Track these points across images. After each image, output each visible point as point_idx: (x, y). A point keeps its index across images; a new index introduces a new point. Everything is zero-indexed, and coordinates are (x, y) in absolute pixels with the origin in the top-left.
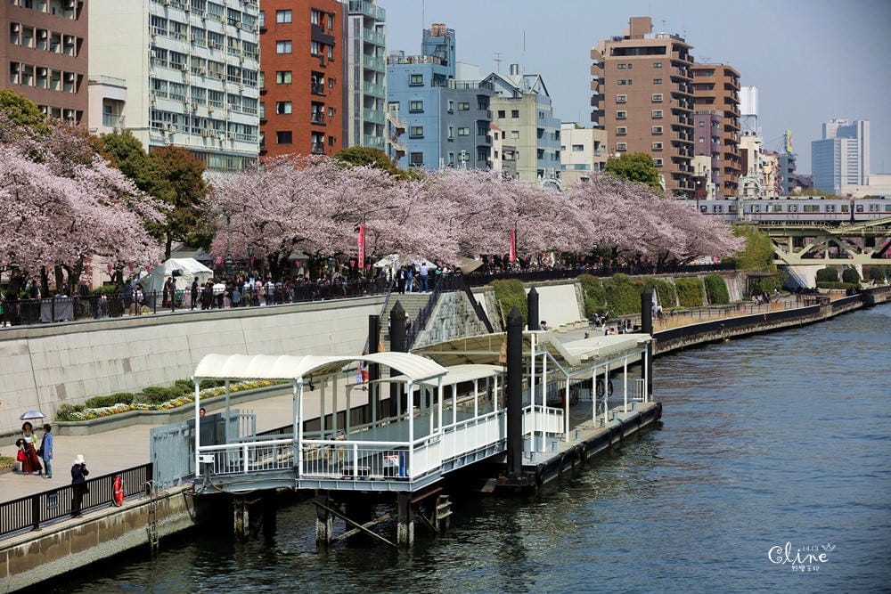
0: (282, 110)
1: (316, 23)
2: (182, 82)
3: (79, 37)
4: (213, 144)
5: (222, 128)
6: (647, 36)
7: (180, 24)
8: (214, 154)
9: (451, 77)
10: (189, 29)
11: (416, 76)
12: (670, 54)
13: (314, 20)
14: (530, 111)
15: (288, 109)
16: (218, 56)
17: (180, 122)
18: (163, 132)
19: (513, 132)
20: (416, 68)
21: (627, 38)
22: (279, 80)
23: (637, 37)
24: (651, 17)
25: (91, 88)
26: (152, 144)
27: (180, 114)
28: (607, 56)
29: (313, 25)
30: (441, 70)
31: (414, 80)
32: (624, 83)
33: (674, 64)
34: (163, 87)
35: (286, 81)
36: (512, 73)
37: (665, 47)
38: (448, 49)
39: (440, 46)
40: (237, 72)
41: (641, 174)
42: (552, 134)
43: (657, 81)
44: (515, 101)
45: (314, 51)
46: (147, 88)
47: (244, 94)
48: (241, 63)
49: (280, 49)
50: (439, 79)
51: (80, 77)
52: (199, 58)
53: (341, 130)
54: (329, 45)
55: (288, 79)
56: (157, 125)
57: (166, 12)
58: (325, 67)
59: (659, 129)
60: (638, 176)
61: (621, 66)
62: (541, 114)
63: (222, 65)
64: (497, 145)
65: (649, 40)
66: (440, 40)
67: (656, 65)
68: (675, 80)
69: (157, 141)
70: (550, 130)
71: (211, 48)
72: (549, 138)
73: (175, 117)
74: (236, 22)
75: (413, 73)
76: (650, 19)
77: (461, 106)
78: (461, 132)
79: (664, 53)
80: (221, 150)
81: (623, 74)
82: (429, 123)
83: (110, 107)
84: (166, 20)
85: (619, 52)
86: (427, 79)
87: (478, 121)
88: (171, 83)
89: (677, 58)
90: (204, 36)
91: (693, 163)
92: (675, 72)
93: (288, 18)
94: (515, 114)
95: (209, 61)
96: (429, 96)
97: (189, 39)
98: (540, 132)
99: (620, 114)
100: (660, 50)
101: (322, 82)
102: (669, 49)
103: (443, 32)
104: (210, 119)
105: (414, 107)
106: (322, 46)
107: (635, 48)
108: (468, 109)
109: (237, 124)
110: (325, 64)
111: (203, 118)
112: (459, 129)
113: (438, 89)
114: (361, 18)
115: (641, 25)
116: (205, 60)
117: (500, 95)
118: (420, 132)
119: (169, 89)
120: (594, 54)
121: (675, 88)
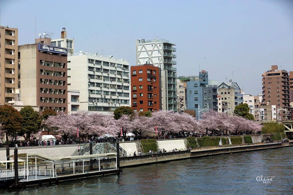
0: (141, 95)
1: (149, 73)
2: (100, 90)
3: (64, 81)
4: (112, 105)
5: (116, 101)
6: (275, 70)
7: (99, 76)
8: (113, 107)
9: (207, 84)
10: (103, 77)
11: (196, 84)
12: (281, 75)
13: (149, 72)
14: (233, 92)
15: (142, 95)
16: (113, 83)
17: (100, 100)
18: (93, 103)
19: (229, 98)
20: (196, 82)
21: (271, 71)
22: (140, 88)
23: (273, 71)
24: (277, 65)
25: (68, 93)
26: (89, 106)
27: (100, 98)
28: (265, 76)
29: (148, 74)
30: (203, 82)
31: (195, 85)
32: (269, 83)
33: (282, 78)
34: (93, 92)
35: (141, 88)
36: (230, 82)
37: (280, 73)
38: (206, 77)
39: (203, 76)
40: (121, 87)
41: (244, 109)
42: (240, 98)
43: (278, 82)
44: (229, 90)
45: (149, 80)
46: (87, 92)
47: (124, 92)
48: (122, 84)
49: (140, 80)
50: (202, 85)
51: (65, 91)
52: (107, 84)
53: (159, 100)
54: (154, 78)
55: (142, 87)
56: (91, 101)
57: (94, 73)
58: (153, 84)
59: (279, 95)
60: (243, 109)
61: (269, 79)
62: (236, 93)
63: (116, 85)
64: (220, 102)
65: (276, 71)
66: (203, 75)
67: (278, 78)
68: (282, 82)
69: (91, 105)
70: (239, 97)
71: (111, 81)
72: (239, 99)
73: (98, 99)
74: (121, 74)
75: (195, 83)
76: (277, 66)
77: (209, 92)
78: (209, 99)
79: (280, 75)
80: (115, 106)
81: (270, 81)
82: (199, 96)
83: (75, 97)
84: (94, 75)
85: (269, 75)
86: (199, 85)
87: (213, 96)
88: (96, 90)
89: (283, 76)
90: (109, 78)
91: (290, 104)
92: (283, 80)
93: (142, 72)
94: (229, 93)
95: (110, 84)
96: (200, 89)
97: (103, 79)
98: (236, 98)
99: (269, 92)
100: (279, 74)
101: (152, 88)
102: (281, 74)
103: (204, 72)
104: (111, 99)
105: (196, 92)
106: (151, 79)
107: (273, 74)
108: (210, 92)
109: (121, 100)
110: (153, 83)
111: (108, 99)
112: (208, 98)
113: (201, 88)
114: (167, 71)
115: (275, 67)
116: (109, 84)
117: (225, 88)
118: (197, 99)
119: (96, 92)
120: (263, 76)
121: (283, 84)
